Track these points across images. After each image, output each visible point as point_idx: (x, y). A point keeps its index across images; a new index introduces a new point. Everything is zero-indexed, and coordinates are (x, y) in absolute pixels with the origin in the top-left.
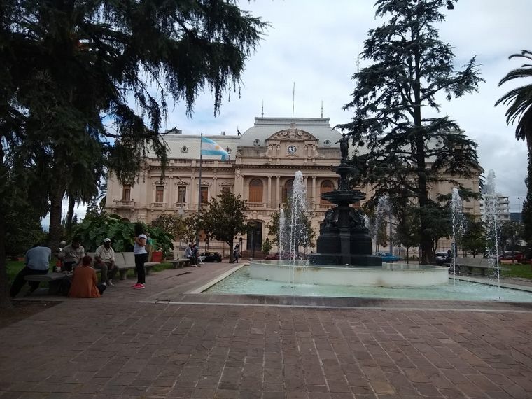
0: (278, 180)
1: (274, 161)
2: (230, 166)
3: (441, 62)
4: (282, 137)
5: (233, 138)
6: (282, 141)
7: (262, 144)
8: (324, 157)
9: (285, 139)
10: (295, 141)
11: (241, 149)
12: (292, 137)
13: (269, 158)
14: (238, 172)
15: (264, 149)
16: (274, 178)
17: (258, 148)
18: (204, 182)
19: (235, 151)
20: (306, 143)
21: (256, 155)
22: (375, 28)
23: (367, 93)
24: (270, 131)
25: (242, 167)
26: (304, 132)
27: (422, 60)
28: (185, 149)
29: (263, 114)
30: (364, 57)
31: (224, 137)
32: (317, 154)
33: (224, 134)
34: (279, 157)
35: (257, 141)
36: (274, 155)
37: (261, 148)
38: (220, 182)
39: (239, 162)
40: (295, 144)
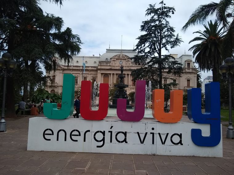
0: (115, 75)
1: (114, 67)
2: (96, 69)
3: (171, 33)
4: (117, 58)
5: (97, 57)
6: (117, 59)
7: (109, 60)
8: (134, 66)
9: (118, 58)
10: (122, 59)
11: (100, 62)
12: (121, 58)
13: (111, 66)
14: (99, 71)
15: (110, 62)
16: (113, 74)
17: (107, 62)
18: (85, 75)
19: (98, 63)
20: (127, 60)
21: (106, 65)
22: (144, 21)
23: (141, 45)
24: (112, 55)
25: (100, 69)
26: (126, 55)
27: (162, 32)
28: (77, 62)
29: (109, 48)
30: (141, 31)
31: (93, 57)
32: (131, 65)
33: (94, 55)
34: (116, 65)
35: (107, 59)
36: (114, 65)
37: (108, 62)
38: (92, 75)
39: (99, 67)
40: (122, 61)
